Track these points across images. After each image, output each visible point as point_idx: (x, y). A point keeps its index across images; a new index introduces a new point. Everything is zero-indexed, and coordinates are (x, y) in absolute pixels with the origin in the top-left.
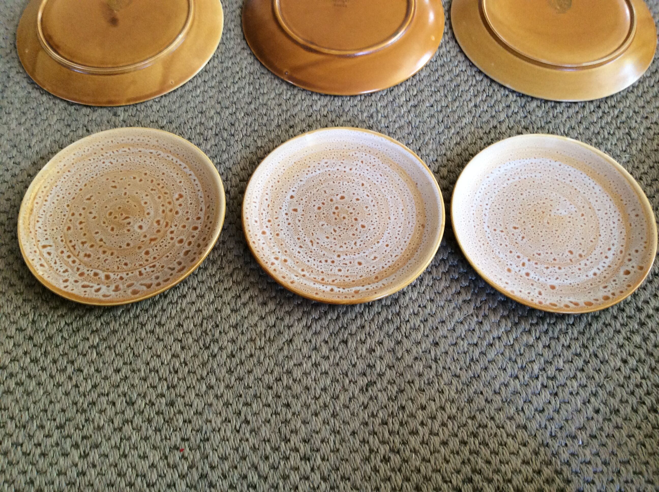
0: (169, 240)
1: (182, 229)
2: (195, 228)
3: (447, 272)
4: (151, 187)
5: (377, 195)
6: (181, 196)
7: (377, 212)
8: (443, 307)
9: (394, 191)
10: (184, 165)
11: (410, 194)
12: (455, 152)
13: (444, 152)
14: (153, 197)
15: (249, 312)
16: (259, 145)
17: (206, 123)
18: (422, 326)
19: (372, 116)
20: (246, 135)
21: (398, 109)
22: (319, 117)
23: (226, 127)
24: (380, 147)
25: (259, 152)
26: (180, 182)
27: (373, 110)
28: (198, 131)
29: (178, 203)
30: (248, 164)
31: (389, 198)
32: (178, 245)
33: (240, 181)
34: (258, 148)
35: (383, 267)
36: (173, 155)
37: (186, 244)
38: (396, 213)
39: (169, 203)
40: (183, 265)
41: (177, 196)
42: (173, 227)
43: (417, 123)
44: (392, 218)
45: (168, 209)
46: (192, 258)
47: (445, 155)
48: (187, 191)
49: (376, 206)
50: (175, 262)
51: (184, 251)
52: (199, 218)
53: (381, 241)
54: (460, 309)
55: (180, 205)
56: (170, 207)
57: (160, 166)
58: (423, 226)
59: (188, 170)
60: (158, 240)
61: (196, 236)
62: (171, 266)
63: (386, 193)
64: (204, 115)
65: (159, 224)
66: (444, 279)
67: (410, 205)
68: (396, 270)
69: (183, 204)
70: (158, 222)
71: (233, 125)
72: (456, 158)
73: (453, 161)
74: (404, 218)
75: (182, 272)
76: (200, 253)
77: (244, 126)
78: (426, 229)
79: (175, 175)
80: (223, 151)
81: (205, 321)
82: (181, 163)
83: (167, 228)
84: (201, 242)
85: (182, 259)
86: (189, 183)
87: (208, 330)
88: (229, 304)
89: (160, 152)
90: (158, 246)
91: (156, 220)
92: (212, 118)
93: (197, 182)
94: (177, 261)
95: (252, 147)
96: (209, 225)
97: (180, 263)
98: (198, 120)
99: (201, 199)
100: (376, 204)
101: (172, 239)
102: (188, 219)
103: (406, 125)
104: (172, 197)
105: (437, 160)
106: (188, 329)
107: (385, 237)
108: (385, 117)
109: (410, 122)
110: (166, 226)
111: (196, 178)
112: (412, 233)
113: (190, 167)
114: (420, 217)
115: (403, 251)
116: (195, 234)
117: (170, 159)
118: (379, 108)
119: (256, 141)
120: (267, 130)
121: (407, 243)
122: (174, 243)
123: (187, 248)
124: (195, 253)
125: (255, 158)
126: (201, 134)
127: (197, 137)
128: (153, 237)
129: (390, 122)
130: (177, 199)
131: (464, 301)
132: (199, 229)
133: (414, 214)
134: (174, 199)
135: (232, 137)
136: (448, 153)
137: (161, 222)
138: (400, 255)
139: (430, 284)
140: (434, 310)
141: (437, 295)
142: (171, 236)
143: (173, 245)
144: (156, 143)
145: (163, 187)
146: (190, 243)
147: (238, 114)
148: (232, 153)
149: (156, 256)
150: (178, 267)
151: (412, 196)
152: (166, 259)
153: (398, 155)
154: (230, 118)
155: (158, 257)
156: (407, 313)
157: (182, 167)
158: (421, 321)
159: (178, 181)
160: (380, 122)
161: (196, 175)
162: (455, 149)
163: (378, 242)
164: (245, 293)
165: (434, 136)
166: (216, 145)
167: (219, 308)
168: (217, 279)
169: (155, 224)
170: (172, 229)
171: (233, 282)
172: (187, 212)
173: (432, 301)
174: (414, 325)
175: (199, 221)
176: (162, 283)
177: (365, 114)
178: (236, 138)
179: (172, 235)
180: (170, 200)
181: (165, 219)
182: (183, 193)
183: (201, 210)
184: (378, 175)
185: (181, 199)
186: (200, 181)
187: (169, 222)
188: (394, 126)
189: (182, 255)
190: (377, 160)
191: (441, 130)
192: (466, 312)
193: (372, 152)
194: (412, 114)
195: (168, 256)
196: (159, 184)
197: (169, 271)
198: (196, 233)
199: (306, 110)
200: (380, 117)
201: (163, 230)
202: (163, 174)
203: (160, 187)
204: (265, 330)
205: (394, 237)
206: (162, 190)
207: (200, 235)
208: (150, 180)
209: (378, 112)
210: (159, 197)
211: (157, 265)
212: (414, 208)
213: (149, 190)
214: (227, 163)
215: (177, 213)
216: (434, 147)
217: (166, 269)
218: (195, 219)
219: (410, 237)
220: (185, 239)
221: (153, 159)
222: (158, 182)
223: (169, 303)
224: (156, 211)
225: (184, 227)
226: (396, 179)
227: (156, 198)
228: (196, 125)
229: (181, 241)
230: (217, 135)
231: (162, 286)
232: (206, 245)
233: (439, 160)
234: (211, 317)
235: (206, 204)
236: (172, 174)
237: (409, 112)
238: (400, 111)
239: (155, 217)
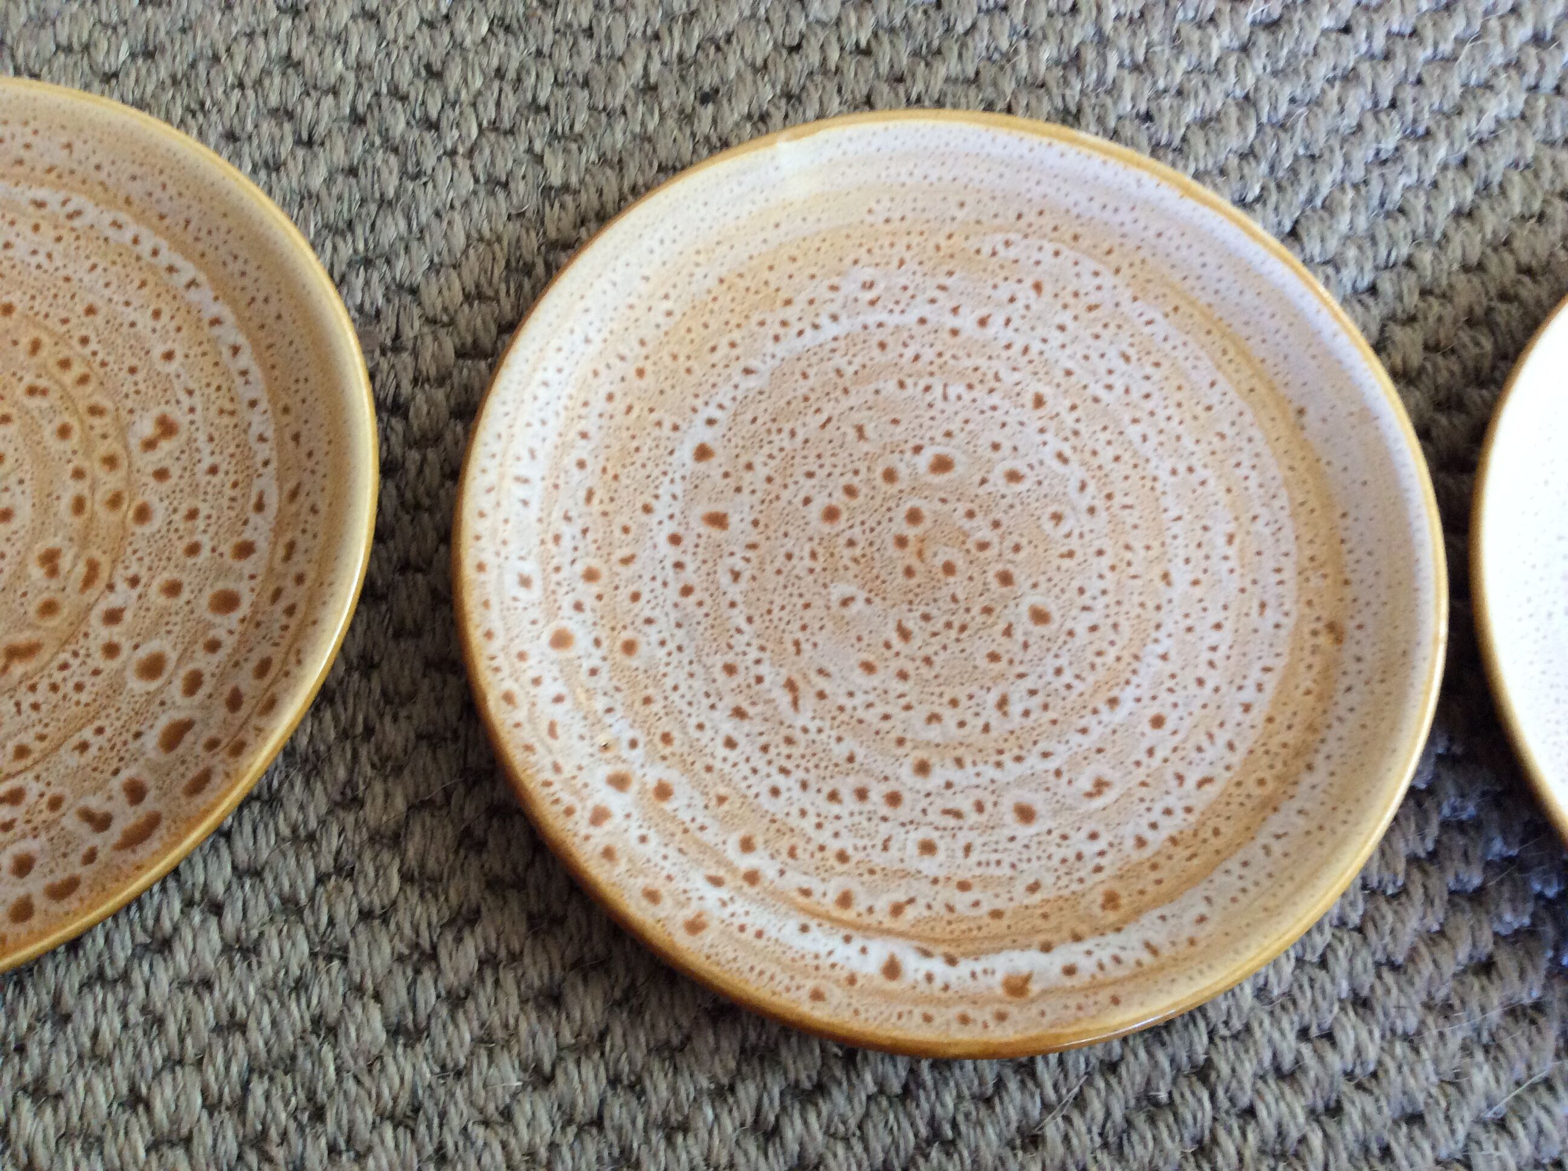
0: (98, 660)
1: (162, 600)
2: (226, 602)
3: (1433, 856)
4: (29, 379)
5: (1106, 455)
6: (167, 427)
7: (1106, 544)
8: (1413, 1041)
9: (1188, 442)
10: (188, 271)
11: (1268, 459)
12: (1455, 251)
13: (1404, 250)
14: (32, 430)
15: (478, 1041)
16: (556, 180)
17: (311, 64)
18: (1316, 1140)
19: (1075, 61)
20: (494, 126)
21: (1196, 35)
22: (834, 55)
23: (404, 87)
24: (1125, 216)
25: (552, 214)
26: (169, 356)
27: (1081, 32)
28: (274, 100)
29: (151, 460)
30: (499, 270)
31: (1164, 475)
32: (137, 686)
33: (461, 354)
34: (547, 191)
35: (1141, 842)
36: (140, 217)
37: (178, 684)
38: (1197, 555)
39: (111, 461)
40: (150, 804)
41: (147, 427)
42: (121, 586)
43: (1283, 108)
44: (1181, 576)
45: (103, 494)
46: (193, 773)
47: (1409, 264)
48: (197, 401)
49: (1103, 515)
50: (116, 784)
51: (163, 722)
52: (245, 550)
53: (1127, 695)
54: (1493, 1049)
55: (161, 474)
56: (111, 482)
57: (79, 270)
58: (1333, 628)
59: (203, 297)
60: (44, 655)
61: (229, 643)
62: (95, 803)
63: (1147, 449)
64: (303, 27)
65: (53, 572)
66: (1418, 893)
67: (1265, 515)
68: (1211, 867)
69: (175, 471)
70: (50, 559)
71: (434, 74)
72: (1461, 281)
73: (1445, 297)
74: (1233, 584)
75: (143, 851)
76: (238, 749)
77: (487, 84)
78: (1350, 649)
79: (144, 321)
80: (385, 203)
81: (258, 1088)
82: (178, 261)
83: (92, 594)
84: (246, 681)
85: (154, 768)
86: (207, 363)
87: (274, 1134)
88: (377, 997)
89: (78, 201)
90: (43, 686)
91: (40, 548)
92: (341, 39)
93: (245, 360)
94: (125, 775)
95: (519, 187)
96: (293, 593)
97: (136, 792)
98: (278, 46)
99: (264, 451)
100: (1100, 503)
101: (111, 650)
102: (193, 549)
103: (1233, 112)
104: (123, 431)
105: (1373, 290)
106: (175, 1120)
107: (1144, 678)
108: (1136, 68)
109: (1248, 101)
110: (89, 581)
111: (241, 340)
112: (1279, 664)
113: (212, 280)
114: (1315, 581)
115: (1235, 759)
116: (220, 633)
117: (128, 236)
118: (1108, 26)
119: (539, 159)
120: (592, 108)
121: (1257, 715)
122: (120, 672)
123: (182, 708)
124: (212, 744)
125: (531, 242)
126: (284, 113)
127: (267, 127)
128: (22, 638)
129: (1159, 94)
130: (150, 445)
131: (1514, 1012)
132: (244, 609)
133: (1288, 565)
134: (135, 443)
135: (429, 137)
136: (1425, 257)
137: (65, 563)
138: (1224, 779)
139: (1355, 918)
140: (1372, 1053)
141: (1388, 977)
142: (103, 633)
143: (116, 688)
144: (60, 157)
145: (83, 380)
146: (193, 683)
147: (461, 24)
148: (425, 215)
149: (27, 738)
150: (127, 817)
151: (1273, 471)
152: (73, 760)
153: (1211, 259)
154: (423, 40)
155: (37, 747)
156: (1248, 1070)
157: (183, 278)
158: (1312, 1113)
159: (158, 350)
160: (1114, 90)
161: (243, 322)
162: (1457, 238)
163: (1113, 702)
164: (459, 940)
165: (1357, 173)
166: (352, 172)
167: (332, 1016)
168: (327, 862)
169: (37, 572)
170: (114, 601)
171: (407, 878)
172: (193, 515)
173: (1361, 1003)
174: (1281, 1134)
175: (247, 566)
176: (40, 902)
177: (1047, 52)
178: (451, 137)
179: (114, 633)
180: (110, 446)
181: (85, 542)
182: (178, 415)
183: (260, 507)
184: (1112, 353)
185: (165, 446)
186: (259, 357)
187: (104, 561)
188: (1177, 112)
189: (152, 740)
190: (1107, 279)
191: (1389, 144)
192: (1520, 1068)
193: (1085, 243)
194: (1259, 62)
195: (83, 747)
196: (65, 364)
197: (85, 829)
198: (225, 626)
199: (777, 17)
200: (1112, 71)
201: (70, 602)
202: (90, 311)
203: (69, 378)
204: (553, 1146)
205: (1188, 678)
206: (78, 392)
207: (244, 644)
208: (25, 342)
209: (1102, 41)
210: (64, 432)
211: (33, 789)
212: (1288, 533)
213: (20, 390)
214: (401, 264)
215: (143, 514)
216: (1362, 223)
217: (70, 822)
218: (226, 548)
219: (1271, 682)
220: (172, 656)
221: (48, 233)
222: (65, 353)
223: (87, 984)
224: (45, 502)
225: (173, 589)
226: (1201, 377)
227: (48, 432)
228: (266, 72)
229: (152, 668)
230: (358, 120)
231: (35, 922)
232: (270, 706)
233: (1386, 286)
234: (290, 1063)
235: (281, 479)
236: (130, 314)
237: (1245, 49)
238: (1204, 45)
239: (38, 532)
